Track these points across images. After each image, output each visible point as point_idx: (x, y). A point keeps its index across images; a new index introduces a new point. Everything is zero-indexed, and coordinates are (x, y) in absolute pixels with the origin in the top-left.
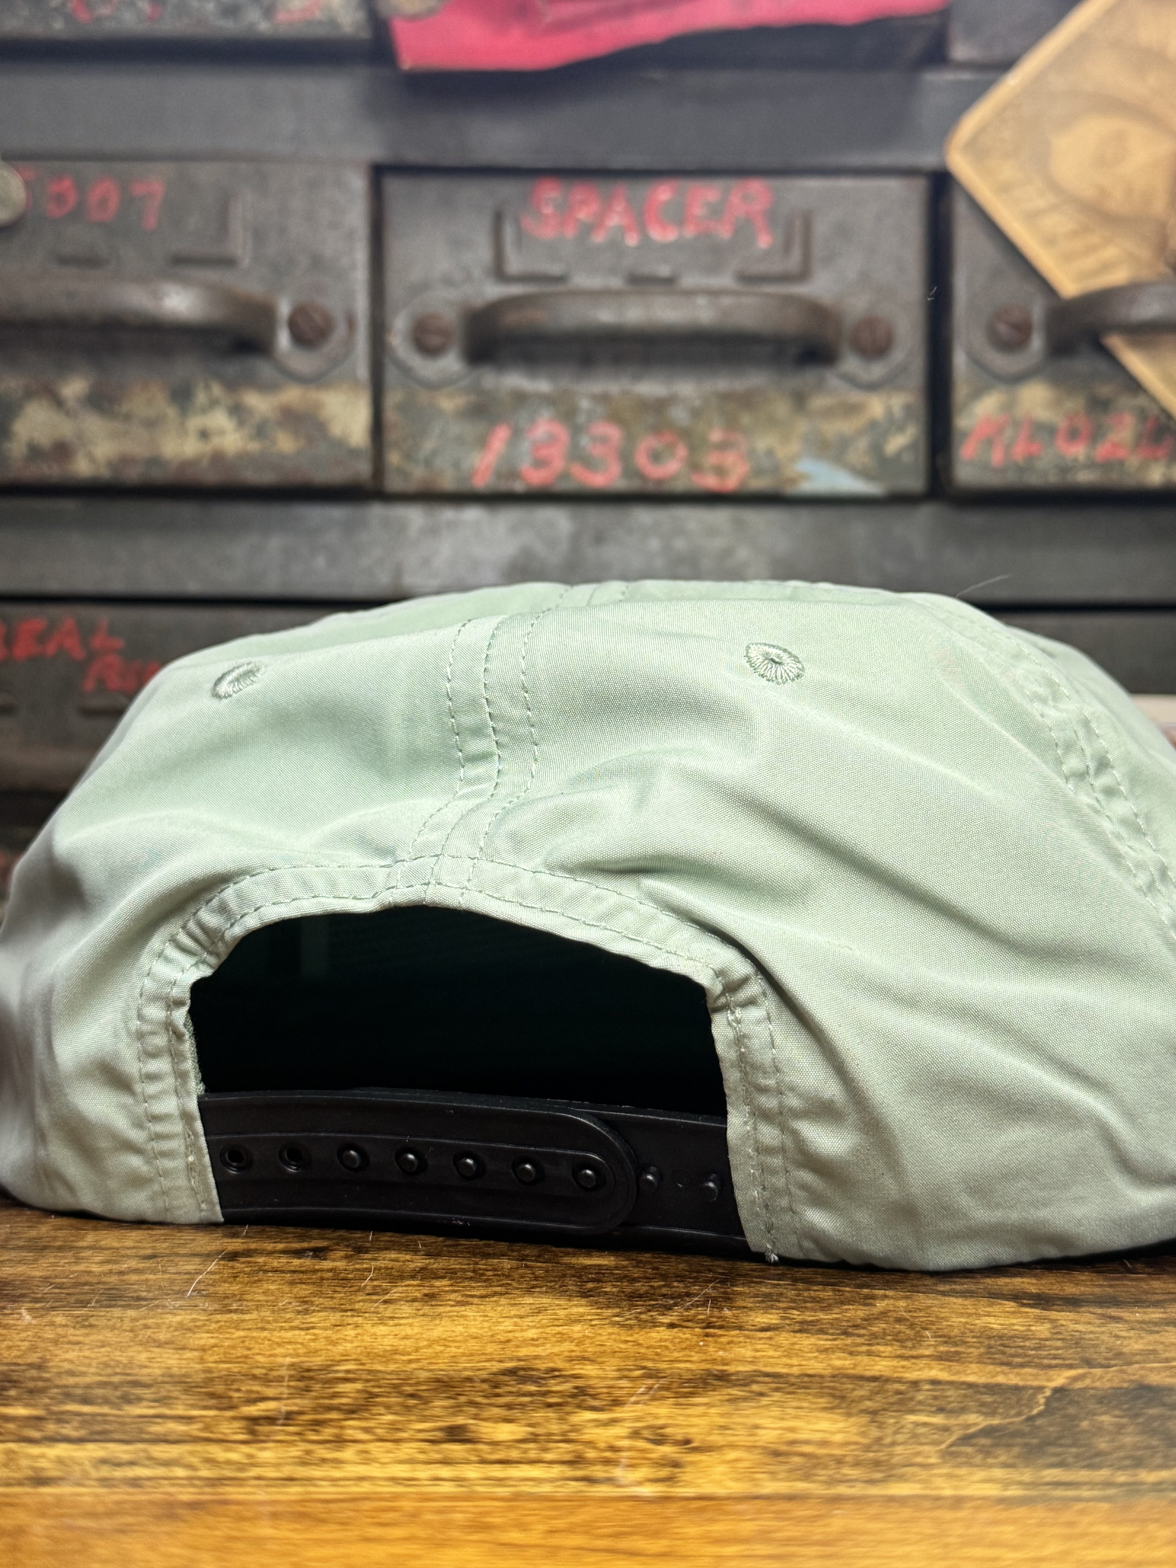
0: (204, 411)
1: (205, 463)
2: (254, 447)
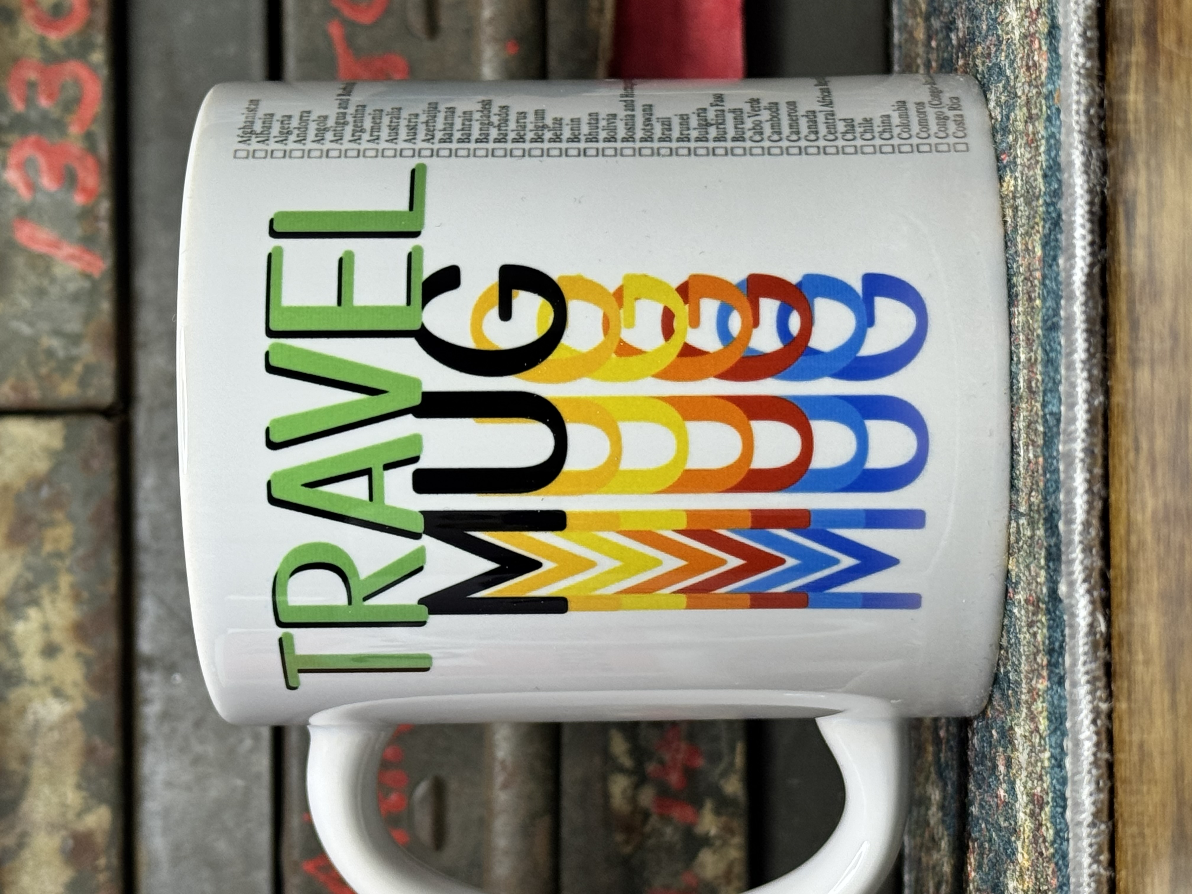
0: (16, 654)
1: (89, 652)
2: (65, 581)
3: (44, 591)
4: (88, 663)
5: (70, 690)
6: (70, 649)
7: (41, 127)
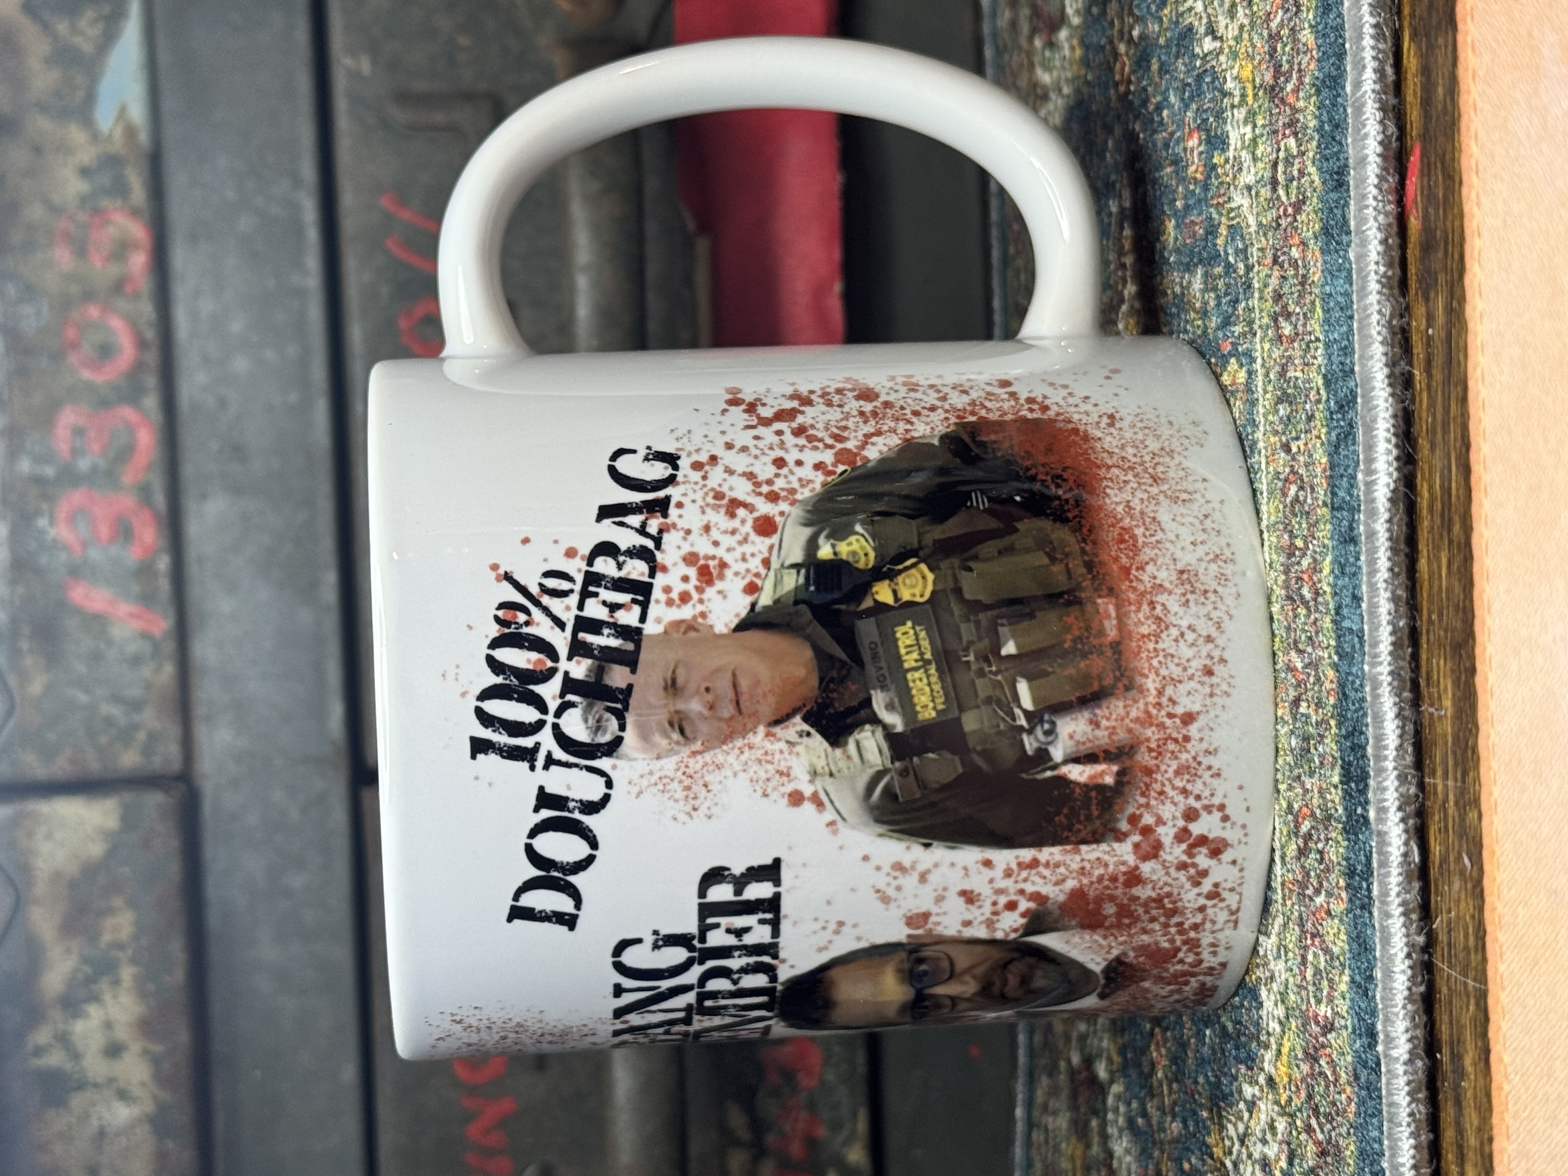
0: (76, 1056)
1: (158, 1048)
2: (127, 973)
3: (104, 985)
4: (156, 1061)
5: (136, 1091)
6: (135, 1047)
7: (91, 478)
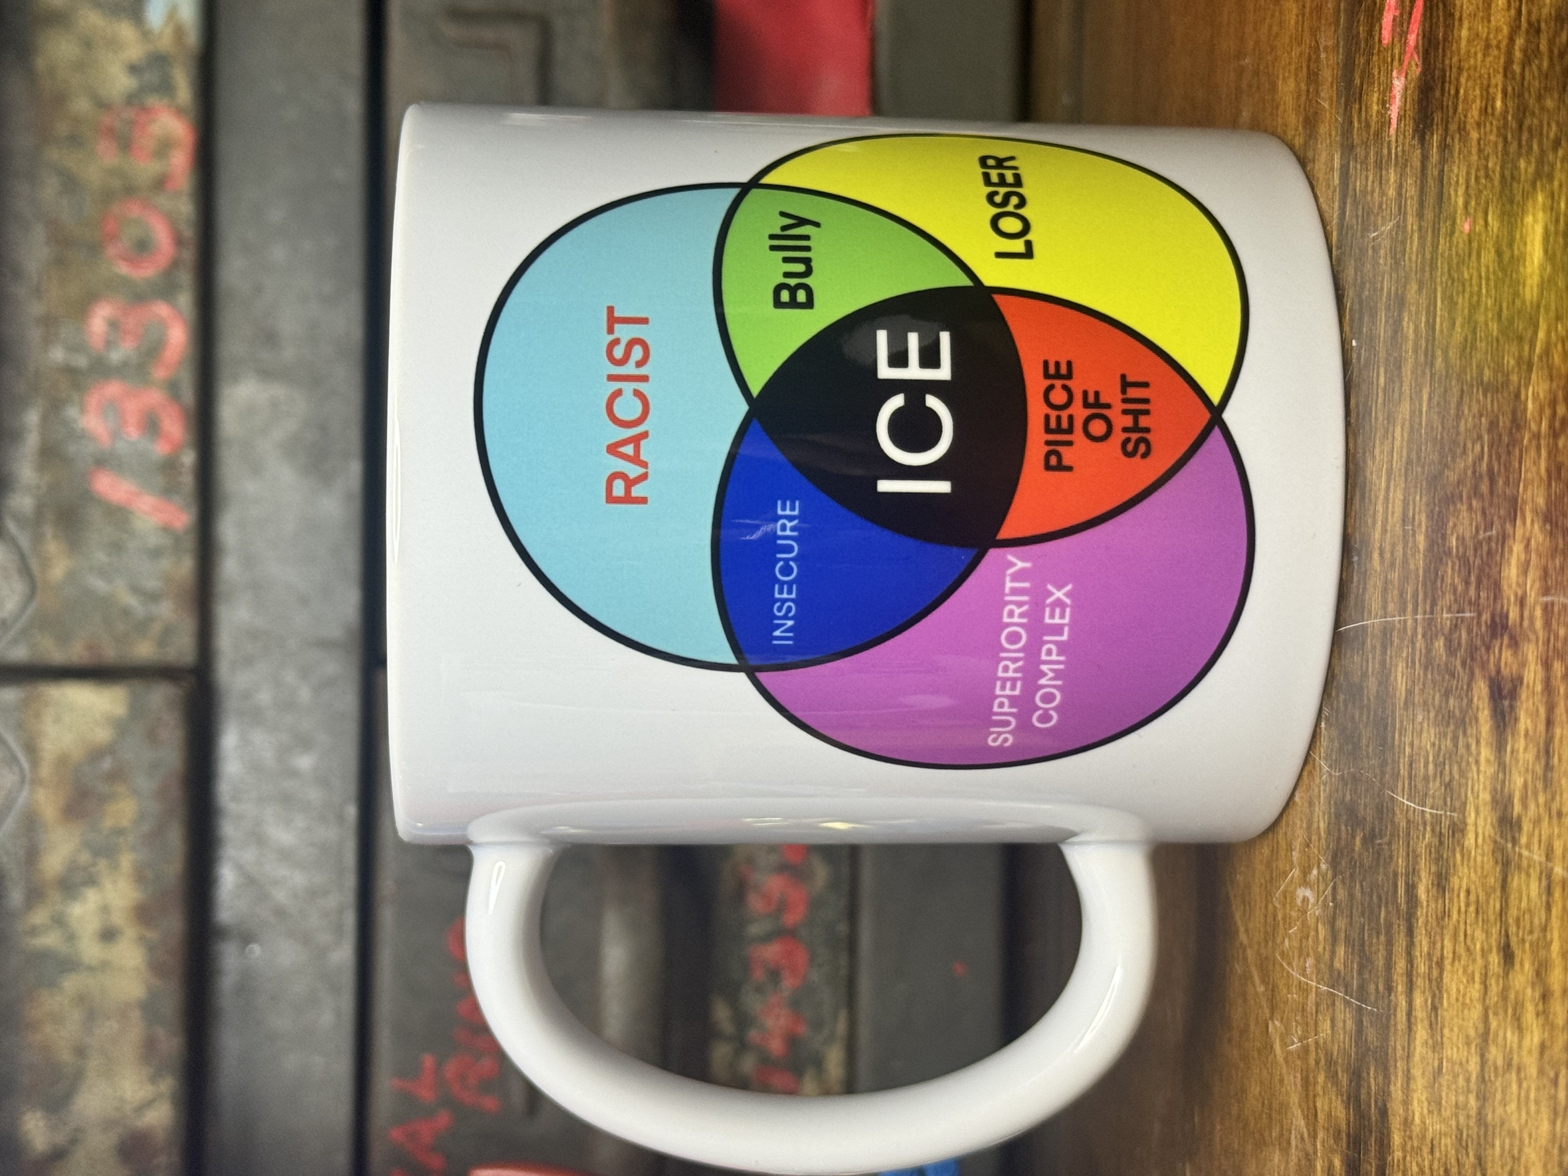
0: (71, 938)
1: (152, 935)
2: (126, 861)
3: (103, 870)
4: (150, 948)
6: (130, 932)
7: (122, 371)
